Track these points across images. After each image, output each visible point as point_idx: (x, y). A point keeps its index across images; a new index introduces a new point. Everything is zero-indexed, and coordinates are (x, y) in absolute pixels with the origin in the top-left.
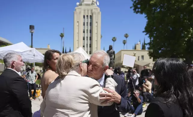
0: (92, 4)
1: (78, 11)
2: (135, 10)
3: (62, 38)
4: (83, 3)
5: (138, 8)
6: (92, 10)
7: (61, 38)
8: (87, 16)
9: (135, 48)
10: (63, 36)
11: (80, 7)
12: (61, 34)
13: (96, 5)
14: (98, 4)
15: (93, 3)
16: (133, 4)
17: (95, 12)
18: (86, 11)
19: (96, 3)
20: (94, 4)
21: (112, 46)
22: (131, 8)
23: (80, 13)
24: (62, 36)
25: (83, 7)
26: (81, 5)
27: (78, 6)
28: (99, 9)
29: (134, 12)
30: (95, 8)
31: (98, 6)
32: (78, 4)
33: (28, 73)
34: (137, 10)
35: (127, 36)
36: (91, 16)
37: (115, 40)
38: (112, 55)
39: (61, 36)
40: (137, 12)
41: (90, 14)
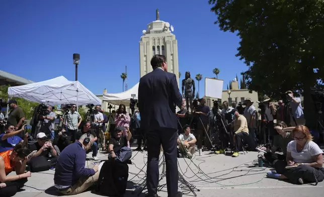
0: (164, 30)
1: (144, 40)
2: (221, 26)
3: (124, 80)
4: (151, 30)
5: (227, 24)
6: (164, 39)
7: (122, 79)
8: (158, 47)
9: (231, 88)
10: (126, 77)
11: (147, 35)
12: (123, 74)
13: (170, 31)
14: (173, 29)
15: (166, 28)
16: (219, 18)
17: (168, 41)
18: (156, 41)
19: (170, 28)
20: (167, 30)
21: (189, 73)
22: (215, 23)
23: (148, 43)
24: (124, 77)
25: (151, 36)
26: (148, 32)
27: (144, 35)
28: (174, 36)
29: (221, 29)
30: (168, 35)
31: (172, 32)
32: (144, 31)
33: (67, 113)
34: (225, 26)
35: (217, 72)
36: (163, 46)
37: (200, 79)
38: (190, 85)
39: (122, 77)
40: (225, 30)
41: (161, 44)
